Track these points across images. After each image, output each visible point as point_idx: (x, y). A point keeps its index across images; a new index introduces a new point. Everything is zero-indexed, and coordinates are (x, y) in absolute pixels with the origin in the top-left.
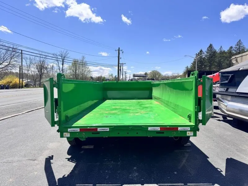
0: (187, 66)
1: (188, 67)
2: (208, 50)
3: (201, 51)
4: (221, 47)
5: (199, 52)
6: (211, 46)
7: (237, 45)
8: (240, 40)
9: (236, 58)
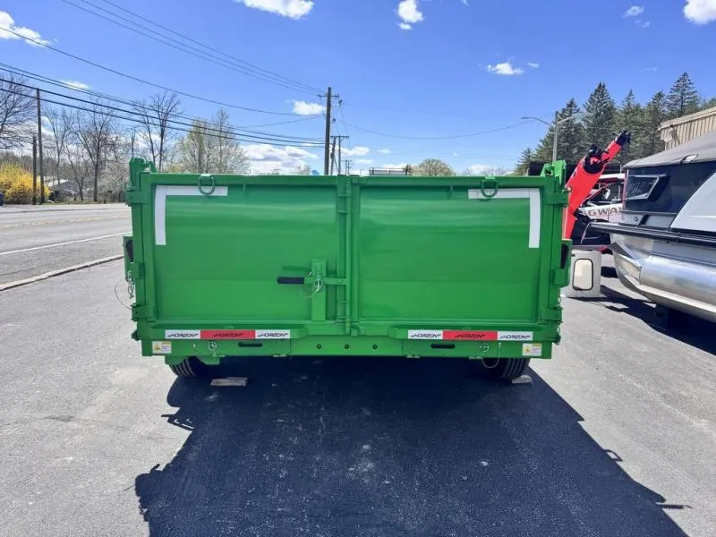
0: (529, 150)
1: (529, 152)
2: (592, 101)
4: (631, 94)
5: (565, 107)
6: (601, 89)
7: (677, 89)
8: (685, 74)
9: (672, 126)
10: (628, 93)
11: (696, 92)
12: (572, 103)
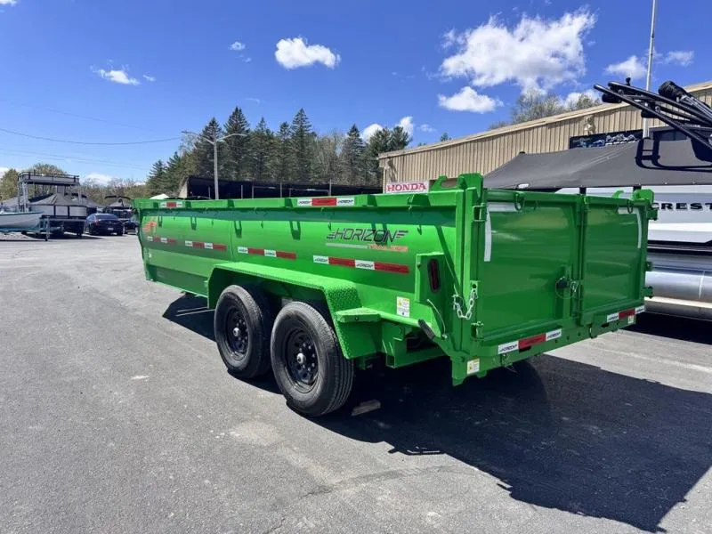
0: (160, 162)
1: (161, 164)
2: (231, 123)
3: (213, 123)
4: (263, 121)
5: (208, 125)
6: (237, 113)
7: (296, 121)
8: (302, 110)
9: (389, 158)
10: (260, 120)
11: (310, 126)
12: (214, 122)
